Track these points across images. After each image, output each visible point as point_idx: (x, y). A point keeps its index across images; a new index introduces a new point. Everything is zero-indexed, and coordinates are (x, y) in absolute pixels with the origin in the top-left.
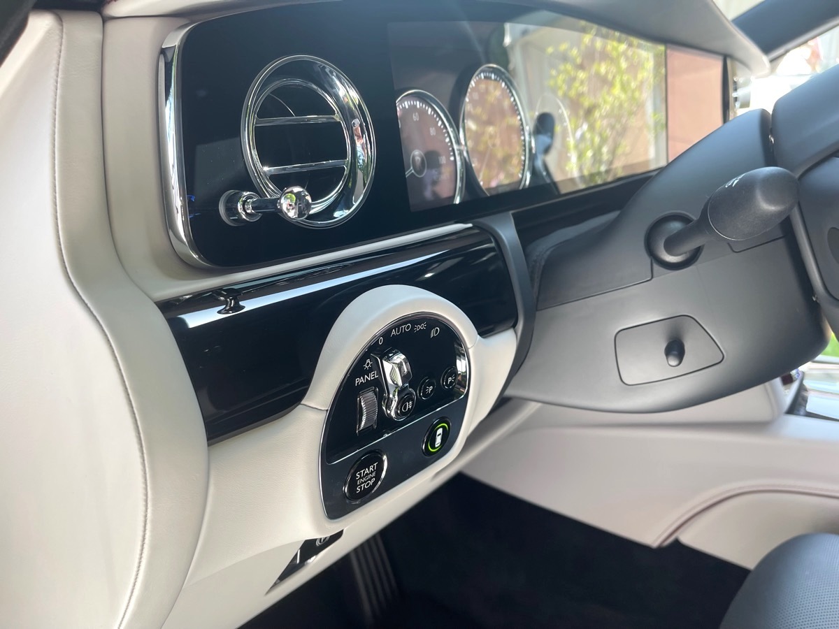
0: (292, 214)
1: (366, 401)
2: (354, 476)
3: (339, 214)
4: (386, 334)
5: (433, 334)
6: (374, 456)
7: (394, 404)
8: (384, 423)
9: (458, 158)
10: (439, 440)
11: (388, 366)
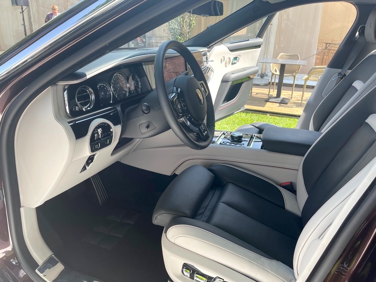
0: (84, 110)
1: (96, 135)
2: (95, 146)
3: (89, 109)
4: (98, 125)
5: (106, 125)
6: (97, 143)
7: (100, 136)
8: (99, 139)
9: (111, 93)
10: (108, 142)
11: (99, 130)
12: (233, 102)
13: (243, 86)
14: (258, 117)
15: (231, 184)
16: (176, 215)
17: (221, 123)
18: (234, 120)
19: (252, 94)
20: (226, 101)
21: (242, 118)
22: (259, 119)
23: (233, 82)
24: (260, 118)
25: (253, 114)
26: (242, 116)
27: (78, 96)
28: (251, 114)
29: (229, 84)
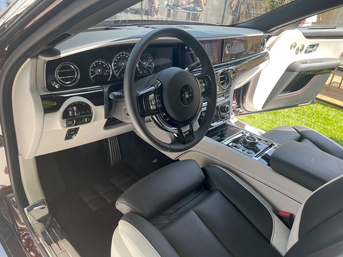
2: (68, 122)
4: (73, 103)
5: (84, 104)
6: (72, 120)
8: (74, 116)
9: (111, 70)
10: (86, 120)
12: (296, 94)
13: (315, 78)
14: (336, 114)
15: (220, 192)
16: (134, 210)
17: (288, 111)
18: (305, 111)
19: (342, 85)
20: (290, 91)
21: (317, 110)
22: (337, 116)
23: (300, 72)
24: (339, 115)
25: (332, 108)
26: (318, 108)
27: (60, 71)
28: (329, 108)
29: (295, 74)
